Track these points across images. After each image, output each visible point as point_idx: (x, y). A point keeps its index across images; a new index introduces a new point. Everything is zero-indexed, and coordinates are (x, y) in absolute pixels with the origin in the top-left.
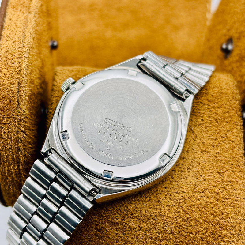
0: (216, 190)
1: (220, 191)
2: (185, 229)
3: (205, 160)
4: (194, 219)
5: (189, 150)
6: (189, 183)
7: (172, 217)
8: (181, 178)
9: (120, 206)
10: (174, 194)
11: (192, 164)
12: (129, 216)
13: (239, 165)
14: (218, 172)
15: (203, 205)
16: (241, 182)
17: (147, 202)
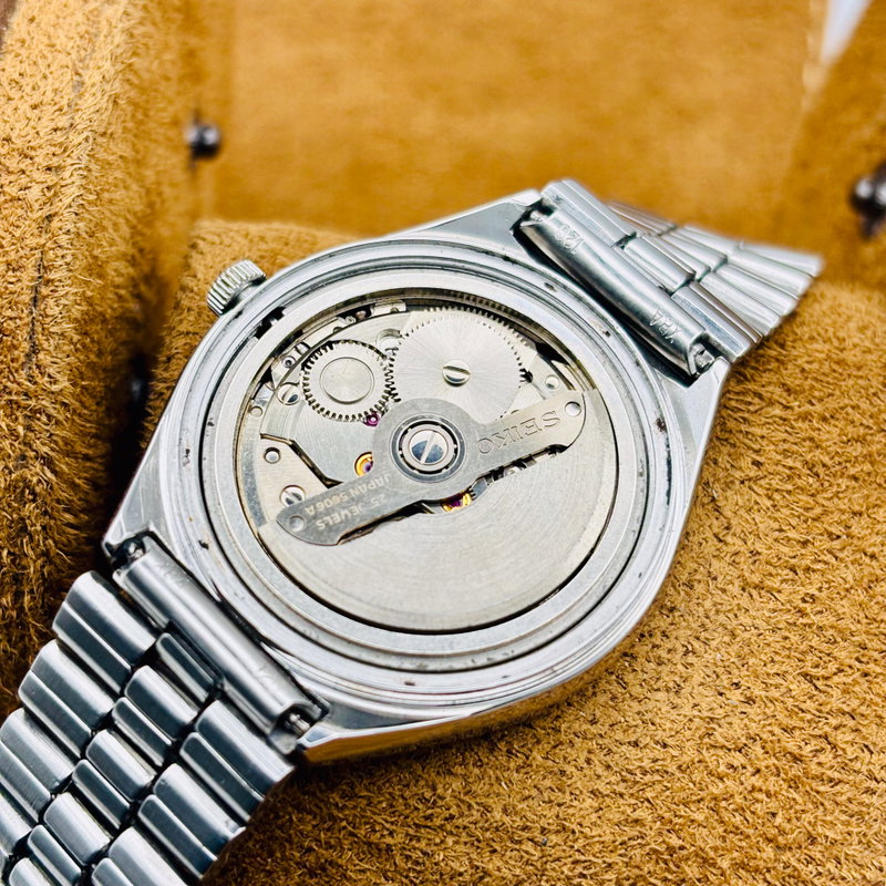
0: (791, 746)
1: (809, 748)
3: (757, 622)
4: (697, 855)
5: (698, 577)
6: (687, 710)
7: (608, 838)
8: (655, 687)
9: (405, 783)
10: (624, 748)
11: (703, 635)
12: (438, 822)
14: (805, 675)
15: (738, 799)
17: (515, 775)
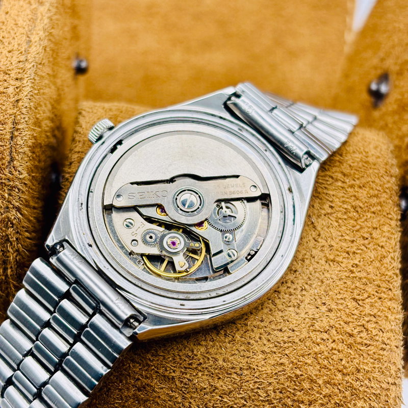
0: (348, 330)
1: (356, 331)
2: (292, 395)
3: (333, 276)
4: (308, 378)
5: (306, 257)
6: (303, 315)
7: (269, 371)
8: (289, 305)
9: (179, 349)
10: (275, 332)
11: (309, 282)
12: (194, 366)
13: (391, 287)
14: (354, 299)
15: (326, 353)
16: (392, 318)
17: (228, 345)
